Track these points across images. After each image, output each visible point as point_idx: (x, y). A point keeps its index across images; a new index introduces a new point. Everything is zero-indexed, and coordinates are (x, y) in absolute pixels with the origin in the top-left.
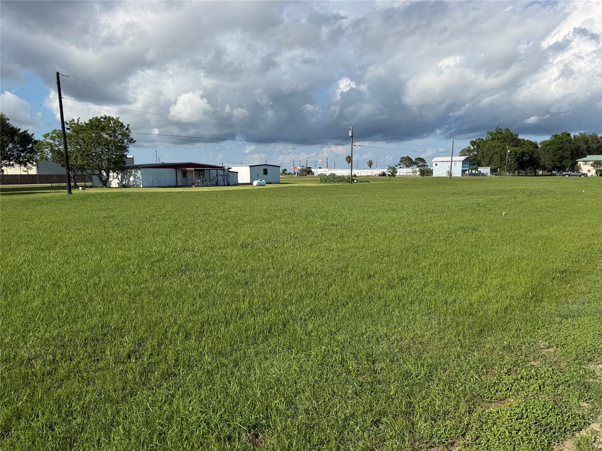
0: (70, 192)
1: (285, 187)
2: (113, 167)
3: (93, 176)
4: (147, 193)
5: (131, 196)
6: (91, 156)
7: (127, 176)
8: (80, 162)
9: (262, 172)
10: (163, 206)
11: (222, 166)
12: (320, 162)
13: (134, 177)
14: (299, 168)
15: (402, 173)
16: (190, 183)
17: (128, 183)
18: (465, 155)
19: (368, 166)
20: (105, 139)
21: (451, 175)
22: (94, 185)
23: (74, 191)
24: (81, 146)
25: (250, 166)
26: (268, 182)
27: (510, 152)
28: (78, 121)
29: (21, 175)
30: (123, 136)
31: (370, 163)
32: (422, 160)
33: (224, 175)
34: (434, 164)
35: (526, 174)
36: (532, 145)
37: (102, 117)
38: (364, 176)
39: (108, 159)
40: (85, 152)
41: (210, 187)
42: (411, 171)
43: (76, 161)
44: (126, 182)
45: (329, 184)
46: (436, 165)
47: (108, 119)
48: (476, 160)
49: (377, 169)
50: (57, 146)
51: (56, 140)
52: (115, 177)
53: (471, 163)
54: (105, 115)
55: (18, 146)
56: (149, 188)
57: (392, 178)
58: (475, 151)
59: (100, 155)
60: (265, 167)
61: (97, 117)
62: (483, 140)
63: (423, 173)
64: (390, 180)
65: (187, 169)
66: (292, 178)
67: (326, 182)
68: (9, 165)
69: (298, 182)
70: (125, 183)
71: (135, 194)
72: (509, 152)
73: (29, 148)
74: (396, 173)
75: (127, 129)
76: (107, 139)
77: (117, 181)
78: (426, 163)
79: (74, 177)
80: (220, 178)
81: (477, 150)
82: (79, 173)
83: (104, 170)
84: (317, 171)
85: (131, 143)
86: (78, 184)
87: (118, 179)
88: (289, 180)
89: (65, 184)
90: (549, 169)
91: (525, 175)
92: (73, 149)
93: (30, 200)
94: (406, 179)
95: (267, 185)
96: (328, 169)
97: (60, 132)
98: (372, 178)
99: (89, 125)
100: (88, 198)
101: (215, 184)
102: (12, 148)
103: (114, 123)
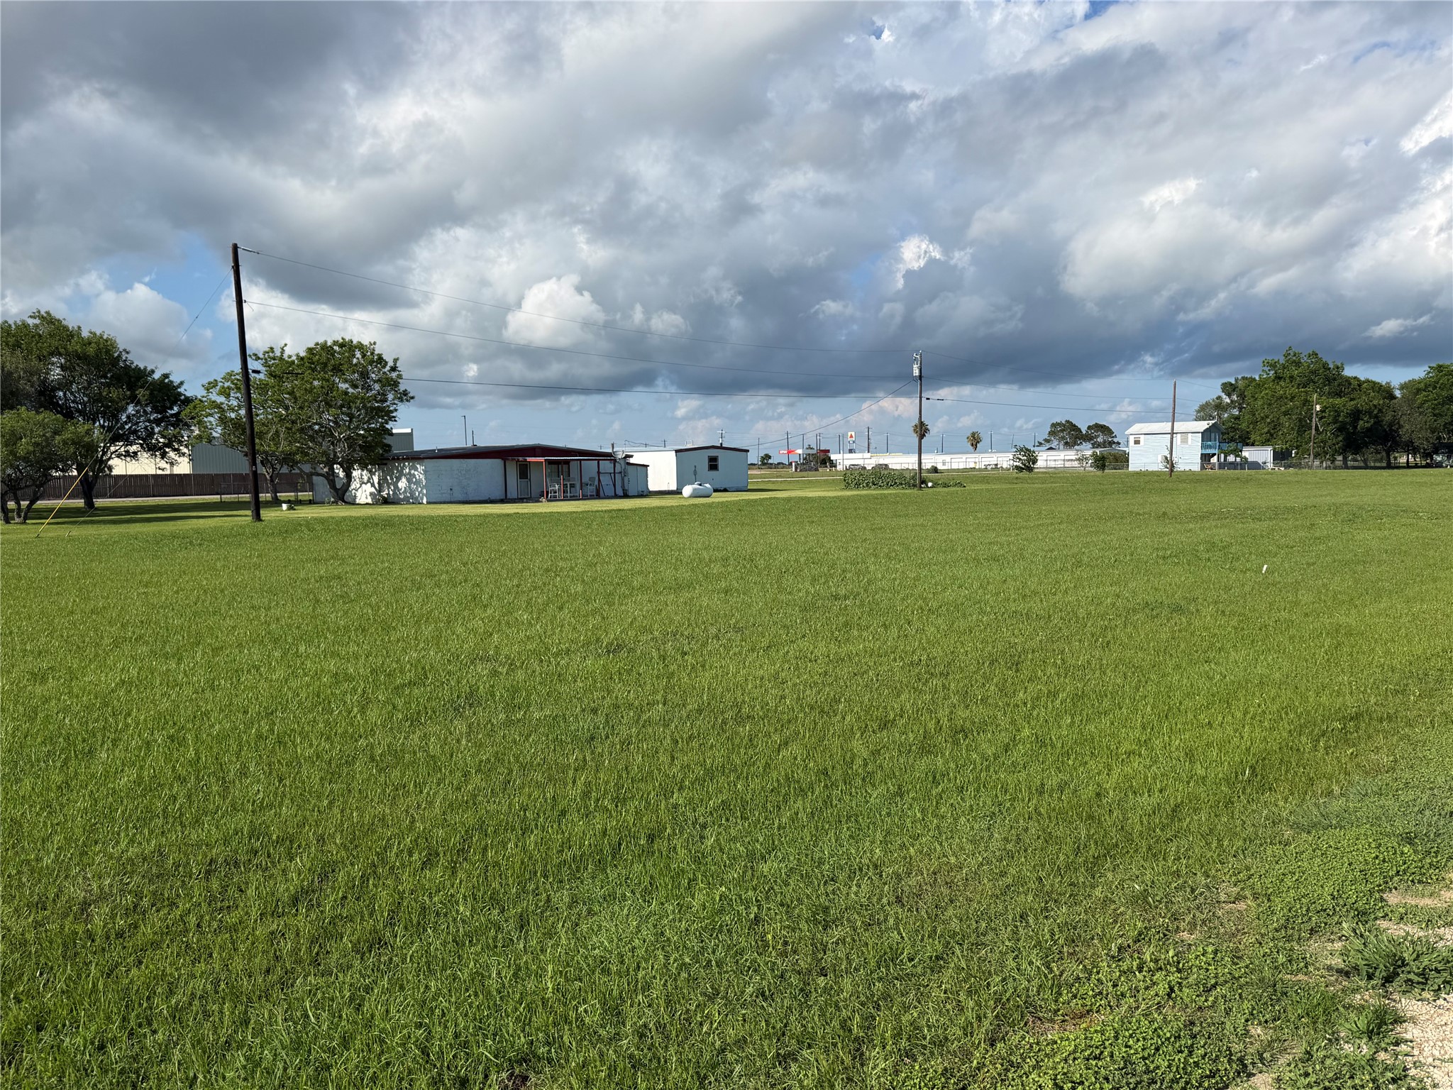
0: (257, 517)
1: (756, 501)
2: (361, 457)
3: (314, 478)
4: (432, 518)
5: (393, 525)
6: (311, 433)
7: (392, 479)
8: (284, 446)
9: (706, 464)
10: (461, 550)
11: (610, 451)
12: (851, 436)
13: (409, 481)
14: (800, 451)
15: (1053, 463)
16: (535, 491)
17: (394, 493)
18: (1211, 417)
19: (969, 444)
20: (342, 391)
21: (1172, 466)
22: (318, 499)
23: (266, 514)
24: (287, 408)
25: (677, 451)
26: (718, 487)
27: (1320, 411)
28: (283, 351)
29: (155, 476)
30: (383, 386)
31: (974, 438)
32: (1105, 429)
33: (614, 473)
34: (1132, 439)
35: (1366, 464)
36: (1378, 392)
37: (335, 343)
38: (958, 470)
39: (348, 438)
40: (297, 423)
41: (581, 502)
42: (1074, 458)
43: (277, 443)
44: (391, 493)
45: (864, 492)
46: (1137, 442)
47: (348, 346)
48: (1238, 429)
49: (991, 452)
50: (233, 410)
51: (232, 395)
52: (365, 479)
53: (1225, 437)
54: (343, 339)
55: (149, 409)
56: (442, 506)
57: (1025, 474)
58: (1234, 408)
59: (330, 430)
60: (713, 453)
61: (326, 342)
62: (1254, 379)
63: (1100, 462)
64: (1019, 481)
65: (529, 459)
66: (780, 477)
67: (858, 485)
68: (127, 454)
70: (388, 494)
71: (402, 520)
72: (1318, 409)
73: (172, 415)
74: (1035, 461)
75: (394, 369)
76: (347, 394)
77: (368, 489)
78: (1116, 436)
79: (272, 481)
80: (606, 480)
81: (1239, 404)
82: (285, 470)
83: (339, 464)
84: (843, 460)
85: (402, 401)
86: (281, 495)
87: (373, 485)
88: (774, 482)
89: (246, 497)
90: (1425, 450)
91: (1362, 464)
92: (270, 417)
93: (166, 536)
94: (1060, 477)
95: (715, 494)
96: (869, 454)
97: (238, 377)
98: (974, 476)
99: (305, 360)
100: (296, 530)
101: (595, 493)
102: (133, 415)
103: (364, 356)
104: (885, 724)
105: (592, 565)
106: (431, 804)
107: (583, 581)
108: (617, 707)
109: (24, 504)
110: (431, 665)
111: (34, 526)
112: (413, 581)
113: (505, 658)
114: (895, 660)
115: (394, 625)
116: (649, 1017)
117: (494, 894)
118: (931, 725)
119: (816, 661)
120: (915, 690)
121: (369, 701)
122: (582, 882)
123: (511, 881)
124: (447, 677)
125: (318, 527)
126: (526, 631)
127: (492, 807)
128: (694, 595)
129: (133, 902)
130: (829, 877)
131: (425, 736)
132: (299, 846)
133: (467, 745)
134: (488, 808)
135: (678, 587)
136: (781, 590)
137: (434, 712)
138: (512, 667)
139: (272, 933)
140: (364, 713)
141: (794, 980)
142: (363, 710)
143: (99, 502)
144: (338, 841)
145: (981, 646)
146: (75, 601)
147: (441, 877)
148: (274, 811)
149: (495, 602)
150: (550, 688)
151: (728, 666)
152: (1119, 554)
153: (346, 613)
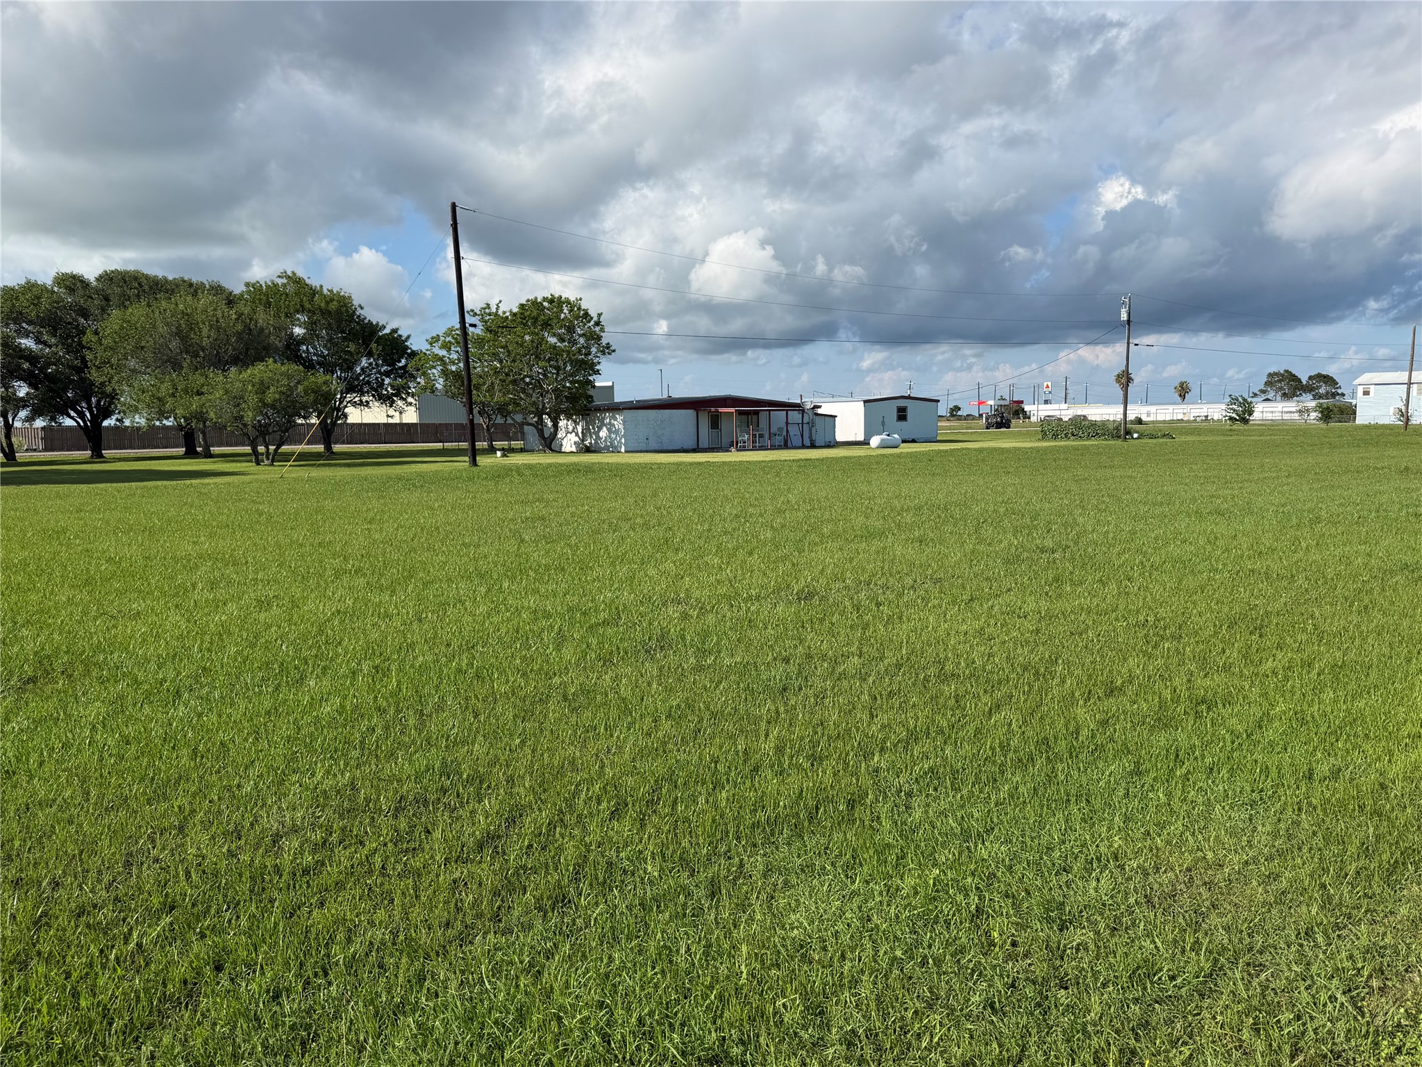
0: (474, 462)
1: (946, 451)
2: (567, 408)
3: (525, 427)
4: (629, 465)
5: (593, 472)
6: (522, 385)
7: (594, 428)
8: (498, 397)
9: (895, 414)
10: (655, 495)
11: (799, 401)
12: (1048, 387)
13: (609, 430)
14: (991, 402)
15: (1271, 415)
16: (726, 441)
17: (596, 442)
19: (1177, 395)
20: (551, 345)
21: (1408, 419)
22: (528, 448)
23: (483, 460)
24: (501, 362)
25: (865, 402)
26: (906, 437)
28: (498, 307)
29: (386, 425)
30: (587, 340)
31: (1182, 388)
32: (1328, 380)
33: (802, 423)
34: (1360, 390)
37: (545, 299)
38: (1164, 422)
39: (556, 390)
40: (510, 376)
41: (769, 452)
42: (1293, 409)
43: (492, 394)
44: (593, 442)
45: (1062, 443)
46: (1366, 393)
47: (557, 302)
49: (1201, 403)
50: (454, 363)
51: (453, 349)
52: (571, 428)
54: (552, 295)
55: (380, 362)
56: (639, 454)
57: (1239, 426)
59: (539, 382)
60: (902, 403)
61: (536, 298)
63: (1327, 414)
64: (1233, 433)
65: (721, 410)
66: (970, 428)
67: (1055, 437)
68: (361, 403)
69: (982, 439)
70: (590, 443)
71: (602, 467)
73: (400, 368)
74: (1251, 413)
75: (598, 323)
76: (555, 347)
77: (573, 438)
78: (1340, 387)
79: (488, 430)
80: (794, 431)
82: (499, 420)
83: (547, 414)
84: (1037, 411)
85: (604, 354)
86: (497, 444)
87: (577, 434)
88: (963, 433)
89: (464, 445)
92: (486, 369)
93: (392, 478)
94: (1278, 430)
95: (902, 445)
96: (1066, 405)
97: (458, 332)
98: (1183, 427)
99: (518, 316)
100: (507, 475)
101: (782, 444)
102: (367, 367)
103: (571, 311)
104: (1111, 691)
105: (780, 512)
106: (620, 748)
107: (772, 527)
108: (809, 656)
109: (272, 448)
110: (624, 605)
111: (280, 468)
112: (610, 524)
113: (696, 601)
114: (1117, 619)
115: (591, 565)
116: (857, 1022)
117: (684, 853)
118: (1167, 694)
119: (1025, 617)
120: (1145, 653)
121: (564, 638)
122: (777, 848)
123: (701, 841)
124: (639, 618)
125: (527, 473)
126: (716, 575)
127: (682, 757)
128: (886, 544)
129: (322, 837)
130: (1060, 865)
131: (616, 679)
132: (489, 787)
133: (658, 689)
134: (679, 758)
135: (869, 535)
136: (980, 541)
137: (626, 653)
138: (703, 611)
139: (455, 882)
140: (559, 650)
141: (1029, 991)
142: (558, 648)
143: (337, 448)
144: (527, 785)
145: (1216, 607)
146: (305, 535)
147: (630, 830)
148: (466, 748)
149: (686, 546)
150: (741, 633)
151: (927, 618)
152: (1362, 510)
153: (547, 552)
